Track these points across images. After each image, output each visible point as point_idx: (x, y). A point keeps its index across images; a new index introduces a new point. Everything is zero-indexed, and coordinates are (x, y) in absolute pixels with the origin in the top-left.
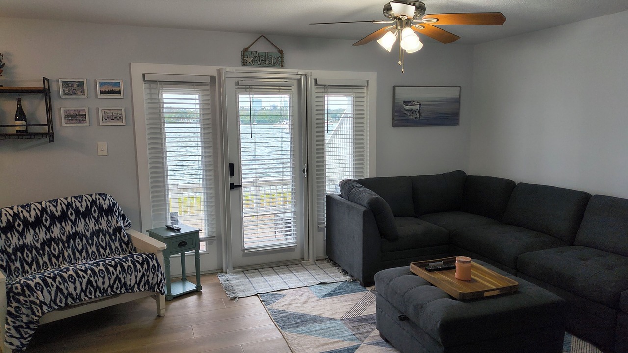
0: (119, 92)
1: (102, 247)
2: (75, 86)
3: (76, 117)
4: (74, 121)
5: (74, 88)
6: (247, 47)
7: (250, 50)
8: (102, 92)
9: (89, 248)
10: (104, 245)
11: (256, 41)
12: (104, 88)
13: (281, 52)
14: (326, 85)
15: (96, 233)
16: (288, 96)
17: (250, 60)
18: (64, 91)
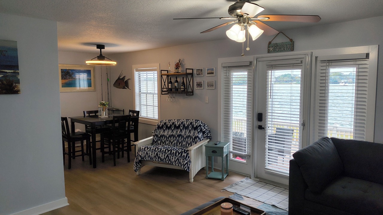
0: (213, 73)
1: (188, 143)
2: (200, 71)
3: (199, 85)
4: (199, 87)
5: (200, 72)
6: (270, 41)
7: (272, 43)
8: (208, 74)
9: (183, 142)
10: (189, 143)
11: (276, 36)
12: (208, 72)
13: (291, 40)
14: (325, 61)
15: (188, 137)
16: (300, 70)
17: (271, 49)
18: (197, 74)
